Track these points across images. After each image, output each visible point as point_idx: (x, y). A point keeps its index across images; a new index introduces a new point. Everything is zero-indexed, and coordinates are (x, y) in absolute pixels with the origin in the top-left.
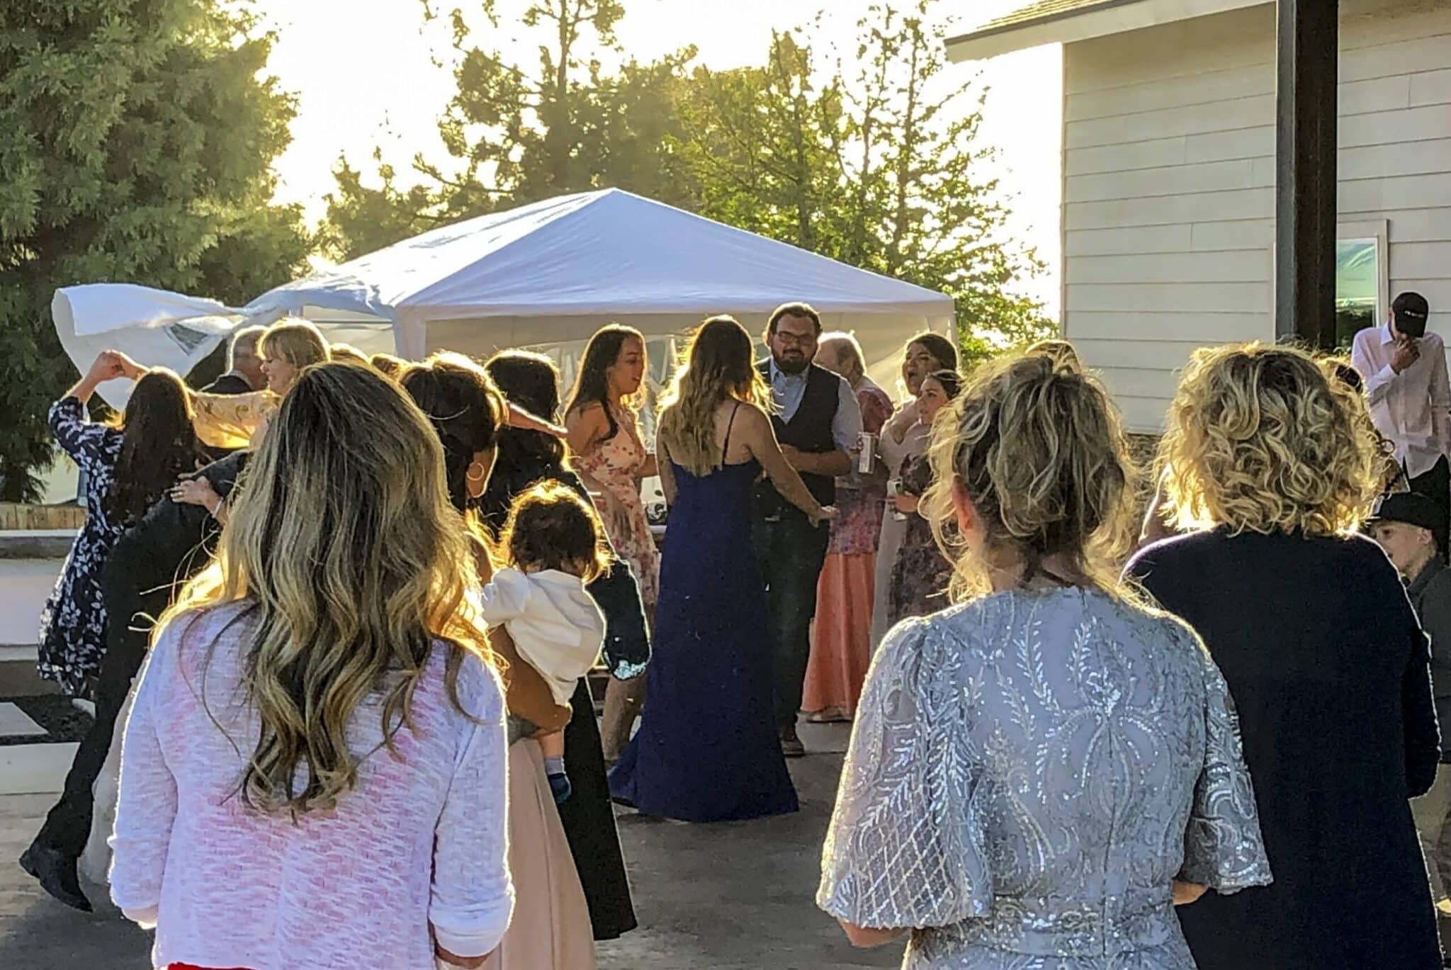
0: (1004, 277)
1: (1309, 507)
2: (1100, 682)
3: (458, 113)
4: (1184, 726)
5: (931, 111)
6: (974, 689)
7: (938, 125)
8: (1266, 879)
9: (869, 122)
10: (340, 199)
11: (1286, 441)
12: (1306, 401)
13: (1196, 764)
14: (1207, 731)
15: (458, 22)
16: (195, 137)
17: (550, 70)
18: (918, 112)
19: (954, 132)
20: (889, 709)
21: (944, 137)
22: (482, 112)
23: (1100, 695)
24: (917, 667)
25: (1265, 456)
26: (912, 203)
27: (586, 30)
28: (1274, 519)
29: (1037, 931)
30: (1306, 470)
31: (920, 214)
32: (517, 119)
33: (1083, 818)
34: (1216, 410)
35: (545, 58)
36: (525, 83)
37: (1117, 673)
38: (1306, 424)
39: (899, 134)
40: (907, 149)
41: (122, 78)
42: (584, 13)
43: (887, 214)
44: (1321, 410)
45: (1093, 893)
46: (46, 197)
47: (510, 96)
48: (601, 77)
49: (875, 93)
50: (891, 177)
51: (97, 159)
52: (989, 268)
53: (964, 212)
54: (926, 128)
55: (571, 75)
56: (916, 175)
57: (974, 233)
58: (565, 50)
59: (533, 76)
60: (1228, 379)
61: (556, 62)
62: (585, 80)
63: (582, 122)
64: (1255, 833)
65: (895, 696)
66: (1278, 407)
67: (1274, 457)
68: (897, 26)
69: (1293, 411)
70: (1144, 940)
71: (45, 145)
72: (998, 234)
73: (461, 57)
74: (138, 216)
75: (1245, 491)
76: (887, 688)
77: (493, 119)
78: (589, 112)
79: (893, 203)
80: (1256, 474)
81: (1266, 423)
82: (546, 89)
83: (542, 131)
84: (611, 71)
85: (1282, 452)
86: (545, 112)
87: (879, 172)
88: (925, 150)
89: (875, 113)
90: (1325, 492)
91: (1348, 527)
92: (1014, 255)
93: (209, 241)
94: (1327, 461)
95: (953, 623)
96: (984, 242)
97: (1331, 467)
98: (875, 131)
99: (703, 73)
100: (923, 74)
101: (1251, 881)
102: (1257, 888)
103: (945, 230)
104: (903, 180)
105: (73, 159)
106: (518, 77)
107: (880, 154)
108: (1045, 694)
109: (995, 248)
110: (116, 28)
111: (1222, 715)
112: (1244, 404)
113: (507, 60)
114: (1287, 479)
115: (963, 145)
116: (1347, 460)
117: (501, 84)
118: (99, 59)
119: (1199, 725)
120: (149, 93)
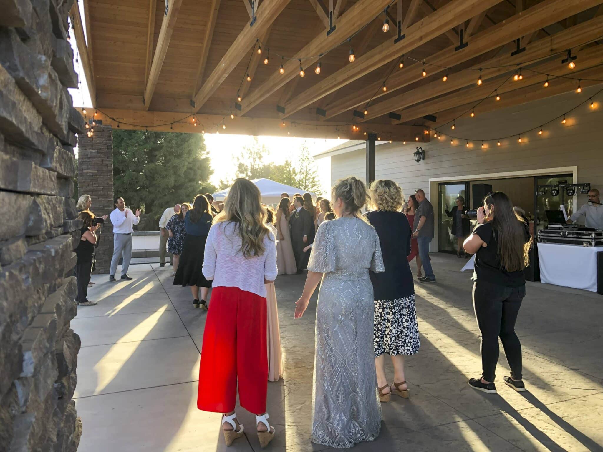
0: (321, 194)
1: (392, 207)
2: (358, 234)
3: (238, 172)
4: (372, 243)
5: (310, 170)
6: (336, 232)
7: (311, 172)
8: (384, 271)
9: (301, 171)
10: (221, 185)
11: (388, 196)
12: (392, 189)
13: (373, 250)
14: (376, 245)
15: (238, 158)
16: (199, 172)
17: (252, 166)
18: (308, 170)
19: (313, 173)
20: (321, 235)
21: (312, 174)
22: (242, 172)
23: (358, 236)
24: (326, 229)
25: (384, 198)
26: (307, 184)
27: (257, 160)
28: (386, 209)
29: (345, 276)
30: (391, 200)
31: (308, 185)
32: (247, 173)
33: (354, 257)
34: (376, 190)
35: (251, 164)
36: (248, 168)
37: (361, 232)
38: (392, 193)
39: (305, 173)
40: (306, 176)
41: (186, 164)
42: (257, 157)
43: (303, 185)
44: (395, 190)
45: (355, 270)
46: (175, 181)
47: (246, 169)
48: (260, 166)
49: (301, 167)
50: (304, 180)
51: (183, 176)
52: (319, 193)
53: (315, 185)
54: (309, 172)
55: (255, 166)
56: (308, 180)
57: (316, 188)
58: (254, 163)
59: (249, 167)
60: (379, 185)
61: (253, 164)
62: (257, 167)
63: (257, 173)
64: (382, 263)
65: (322, 233)
66: (387, 190)
67: (386, 198)
68: (305, 157)
69: (390, 190)
70: (363, 278)
71: (175, 173)
72: (320, 188)
73: (239, 164)
74: (190, 184)
75: (381, 204)
76: (321, 232)
77: (244, 173)
78: (258, 172)
79: (304, 184)
80: (383, 201)
81: (385, 192)
82: (251, 168)
83: (251, 175)
84: (261, 166)
85: (387, 197)
86: (251, 172)
87: (302, 179)
88: (309, 176)
89: (301, 170)
90: (395, 204)
91: (400, 210)
92: (322, 191)
93: (201, 188)
94: (395, 199)
95: (334, 222)
96: (318, 189)
97: (396, 200)
98: (301, 173)
99: (275, 166)
100: (309, 164)
101: (381, 271)
102: (382, 272)
103: (312, 188)
104: (306, 180)
105: (179, 176)
106: (247, 167)
107: (302, 176)
108: (348, 235)
109: (320, 190)
110: (185, 156)
111: (378, 242)
112: (381, 189)
113: (245, 164)
114: (388, 202)
115: (314, 175)
116: (399, 199)
117: (245, 168)
118: (183, 160)
119: (374, 243)
120: (191, 166)
